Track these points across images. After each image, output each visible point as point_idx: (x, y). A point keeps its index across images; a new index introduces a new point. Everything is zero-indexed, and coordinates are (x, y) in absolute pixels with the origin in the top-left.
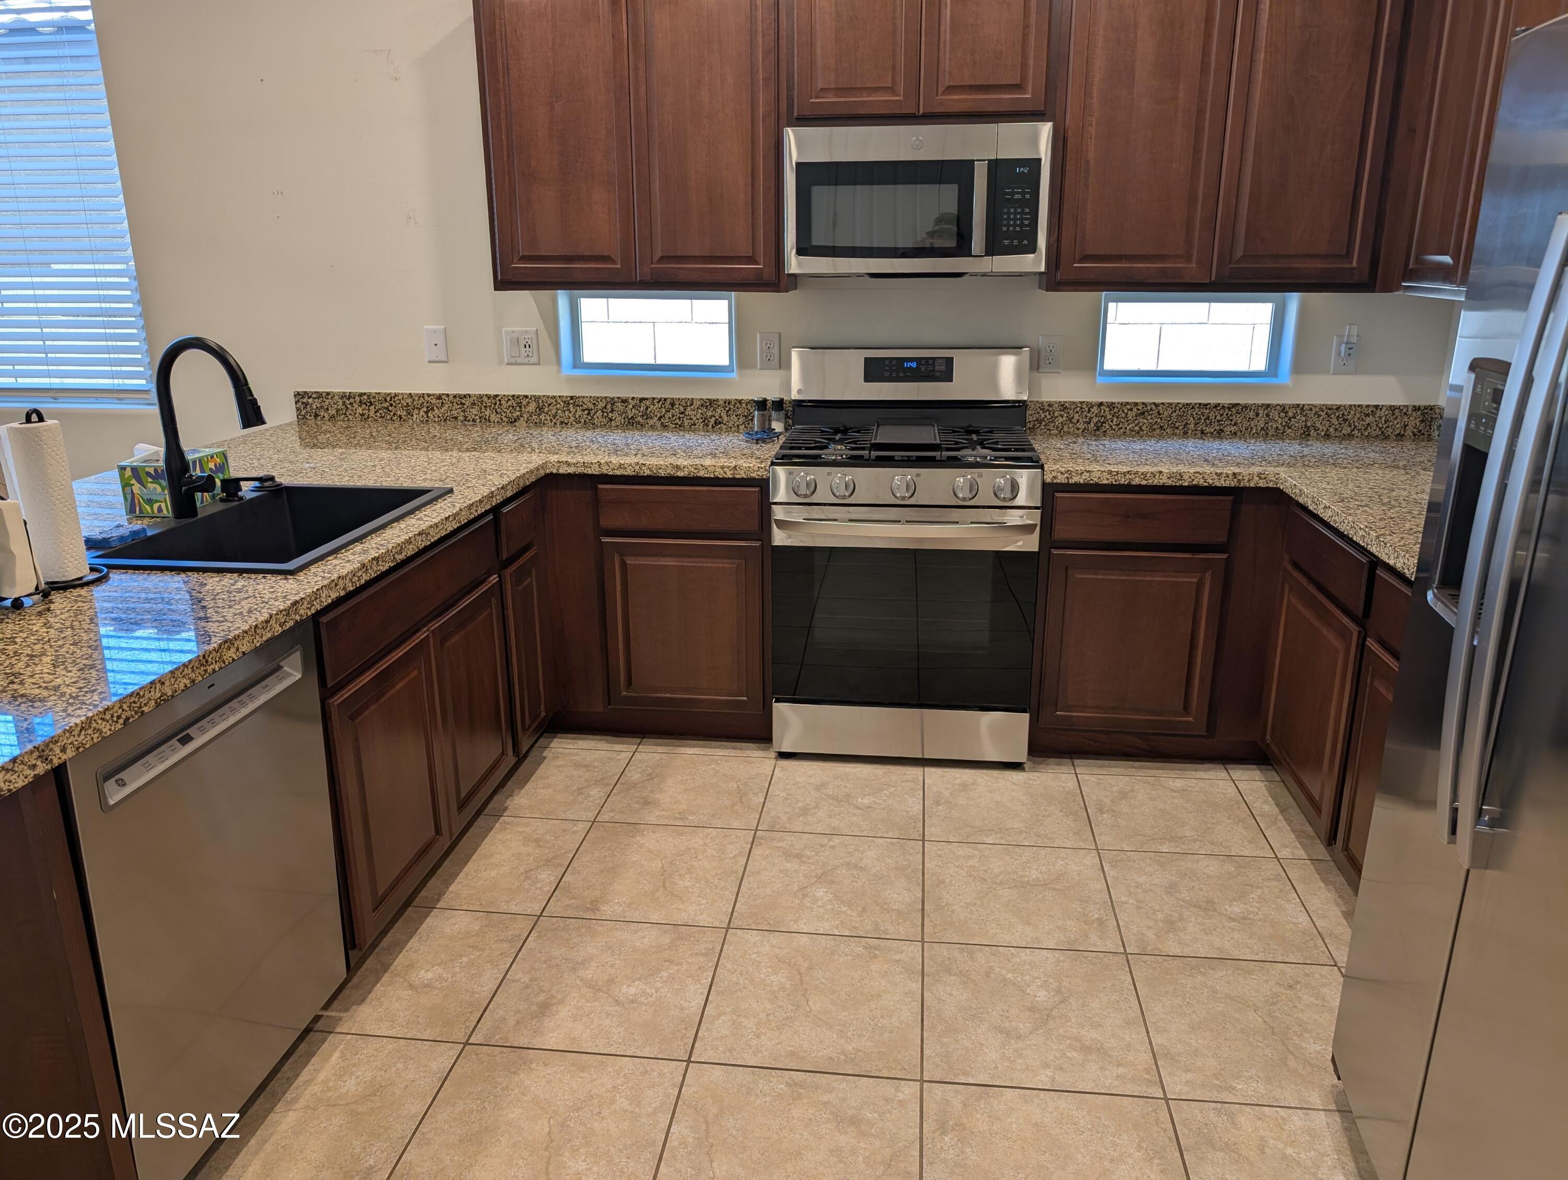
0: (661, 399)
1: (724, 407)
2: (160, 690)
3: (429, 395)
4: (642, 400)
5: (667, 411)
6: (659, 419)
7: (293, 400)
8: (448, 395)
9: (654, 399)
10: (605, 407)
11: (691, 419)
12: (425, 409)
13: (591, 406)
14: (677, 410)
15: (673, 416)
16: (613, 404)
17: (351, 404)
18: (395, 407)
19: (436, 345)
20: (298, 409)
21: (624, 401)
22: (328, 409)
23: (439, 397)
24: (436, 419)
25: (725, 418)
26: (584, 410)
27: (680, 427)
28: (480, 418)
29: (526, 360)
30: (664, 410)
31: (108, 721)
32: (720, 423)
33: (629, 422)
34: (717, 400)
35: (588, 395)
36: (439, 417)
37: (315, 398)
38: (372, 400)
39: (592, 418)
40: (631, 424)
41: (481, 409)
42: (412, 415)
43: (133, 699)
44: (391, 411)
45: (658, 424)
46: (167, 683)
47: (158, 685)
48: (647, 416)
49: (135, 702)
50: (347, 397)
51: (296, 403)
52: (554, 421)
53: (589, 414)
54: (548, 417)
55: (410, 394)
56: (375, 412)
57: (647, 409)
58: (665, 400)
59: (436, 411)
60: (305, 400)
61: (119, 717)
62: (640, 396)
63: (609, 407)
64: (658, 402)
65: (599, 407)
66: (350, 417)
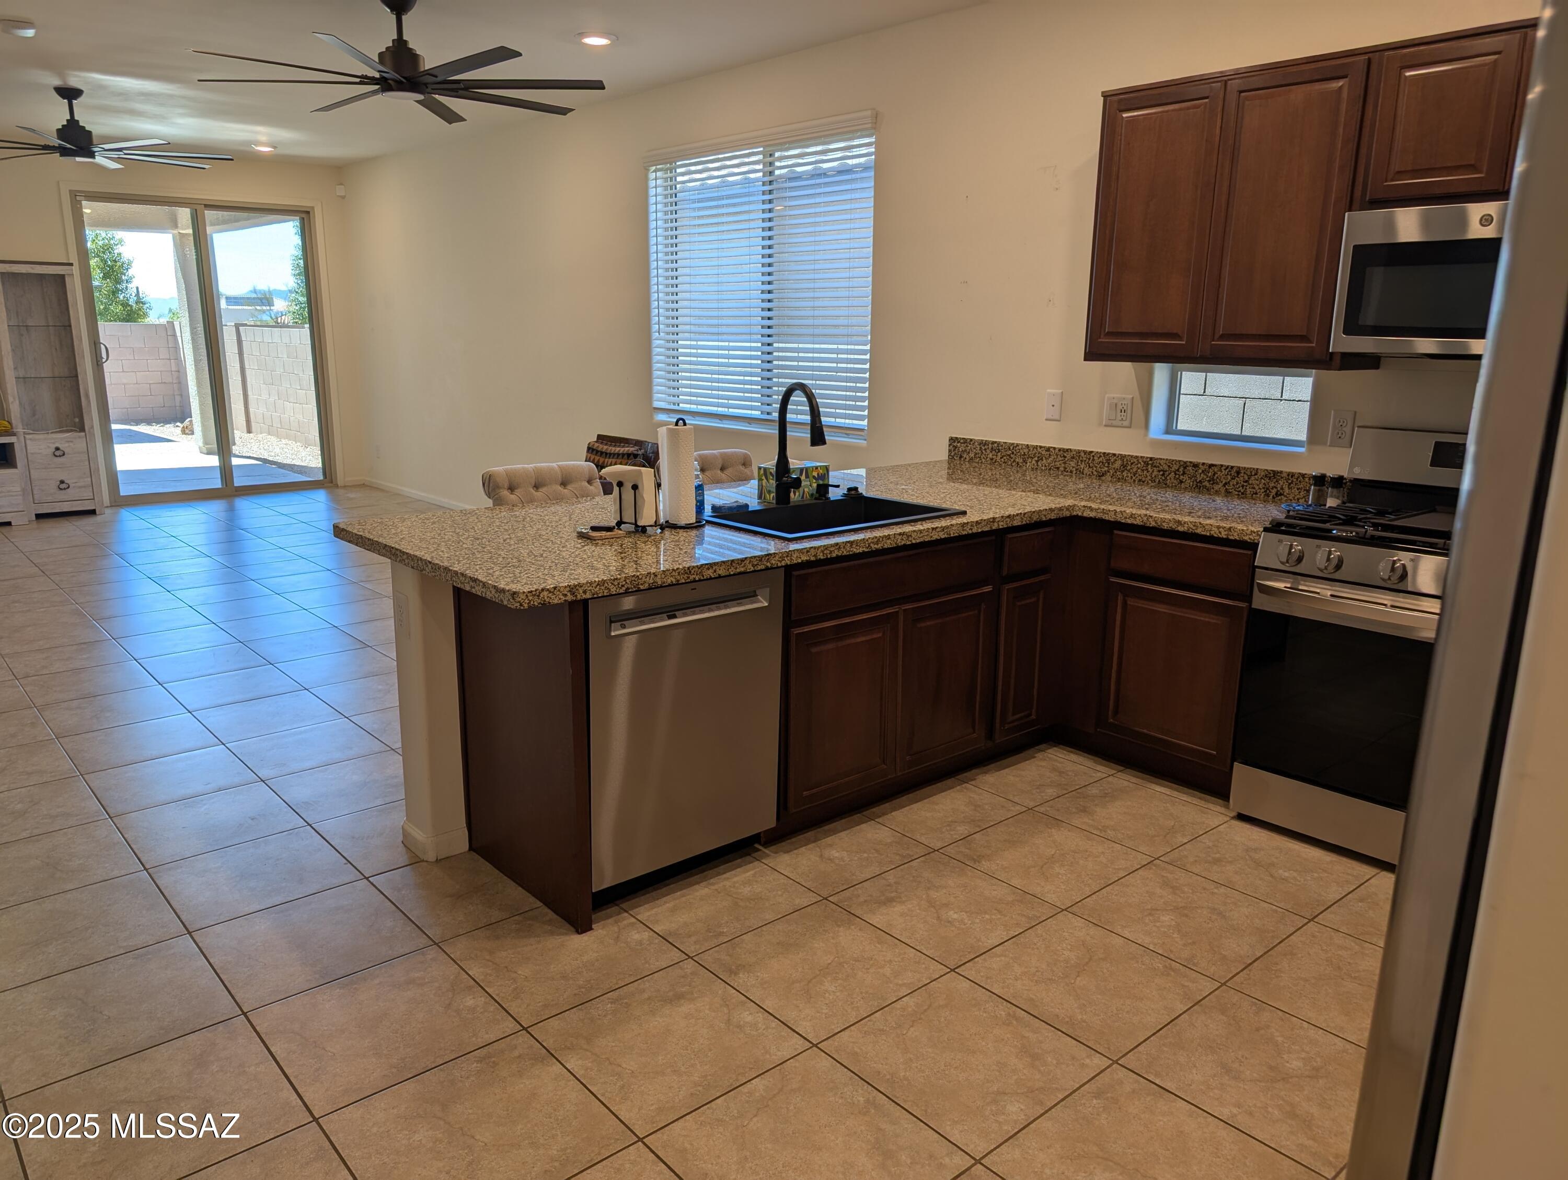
0: (1228, 466)
1: (1287, 480)
2: (653, 579)
3: (1041, 447)
4: (1211, 466)
5: (1232, 479)
6: (1224, 485)
7: (947, 443)
8: (1054, 448)
9: (1222, 466)
10: (1178, 470)
11: (1254, 488)
12: (1036, 459)
13: (1166, 468)
14: (1242, 478)
15: (1237, 483)
16: (1185, 468)
17: (985, 449)
18: (1015, 455)
19: (1053, 406)
20: (950, 451)
21: (1195, 466)
22: (969, 453)
23: (1048, 449)
24: (1043, 468)
25: (1287, 490)
26: (1159, 471)
27: (1242, 495)
28: (1076, 470)
29: (1120, 423)
30: (1229, 477)
31: (615, 586)
32: (1281, 494)
33: (1197, 486)
34: (1281, 472)
35: (1165, 458)
36: (1045, 466)
37: (962, 443)
38: (1000, 448)
39: (1166, 478)
40: (1199, 487)
41: (1078, 462)
42: (1026, 463)
43: (633, 579)
44: (1012, 458)
45: (1223, 490)
46: (659, 576)
47: (652, 576)
48: (1213, 481)
49: (635, 581)
50: (983, 443)
51: (950, 445)
52: (1134, 478)
53: (1163, 475)
54: (1129, 475)
55: (1028, 445)
56: (1001, 458)
57: (1214, 475)
58: (1232, 467)
59: (1044, 461)
60: (955, 444)
61: (623, 586)
62: (1210, 462)
63: (1181, 469)
64: (1225, 470)
65: (1173, 469)
66: (983, 460)
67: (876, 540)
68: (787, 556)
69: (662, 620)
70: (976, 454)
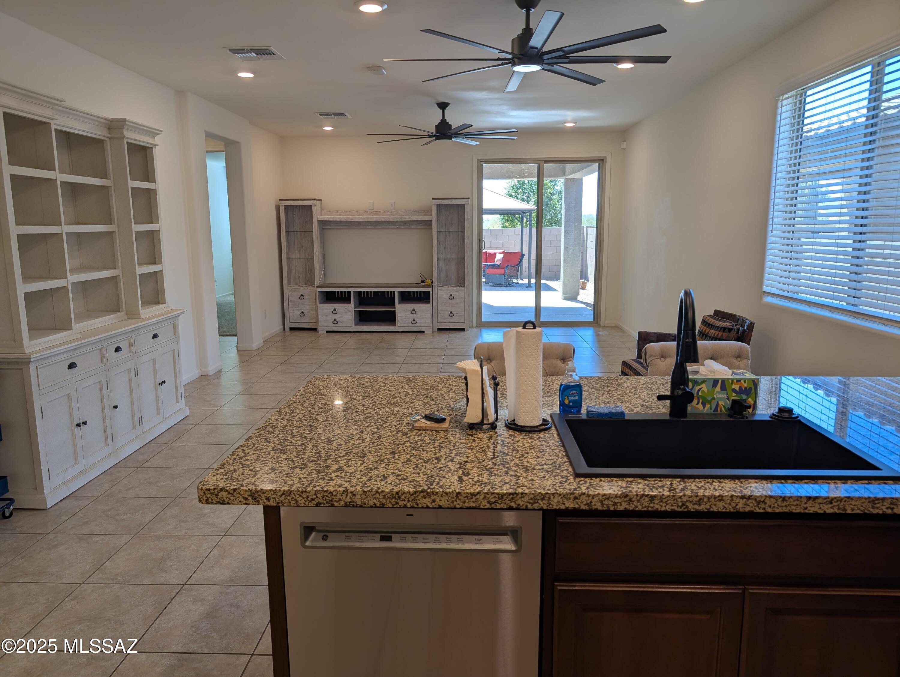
2: (351, 498)
31: (303, 498)
43: (326, 494)
46: (358, 496)
47: (349, 495)
49: (327, 496)
61: (313, 500)
67: (696, 499)
68: (543, 499)
69: (373, 540)
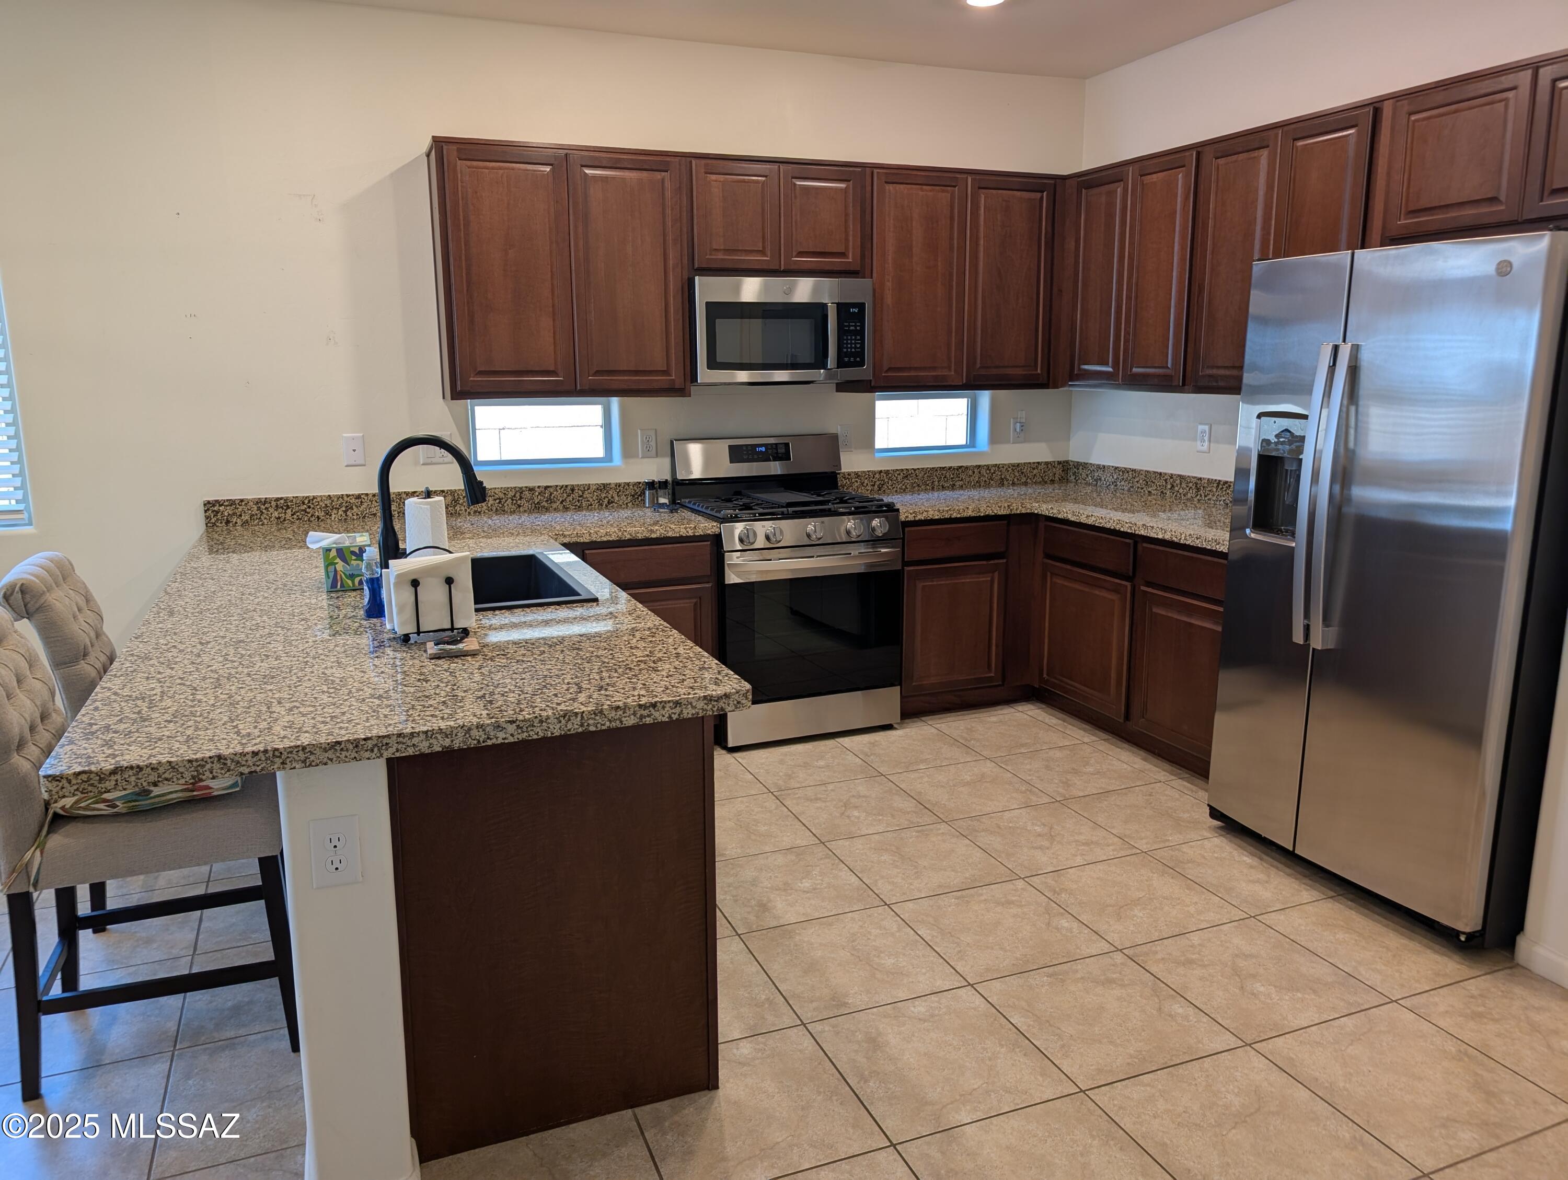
0: (563, 486)
1: (615, 489)
3: (348, 496)
4: (546, 488)
5: (568, 496)
6: (562, 503)
7: (202, 509)
8: (367, 495)
9: (557, 486)
10: (515, 496)
11: (588, 501)
12: (344, 509)
13: (502, 496)
14: (577, 494)
15: (573, 499)
16: (521, 493)
17: (266, 508)
18: (313, 508)
19: (354, 450)
20: (207, 518)
21: (531, 490)
22: (241, 515)
23: (358, 497)
24: (355, 517)
25: (617, 498)
26: (495, 500)
27: (579, 508)
28: (398, 513)
29: (441, 460)
30: (565, 495)
32: (612, 502)
33: (536, 507)
34: (610, 484)
35: (500, 487)
36: (357, 515)
37: (227, 506)
38: (289, 504)
39: (503, 505)
40: (538, 508)
41: (399, 505)
42: (331, 515)
44: (308, 513)
45: (561, 507)
48: (550, 500)
50: (262, 502)
51: (206, 511)
52: (468, 510)
53: (500, 502)
54: (463, 508)
55: (329, 496)
56: (292, 515)
57: (551, 495)
58: (566, 486)
59: (355, 509)
60: (215, 508)
62: (545, 485)
63: (518, 495)
64: (560, 489)
65: (509, 496)
66: (265, 521)
70: (252, 516)
